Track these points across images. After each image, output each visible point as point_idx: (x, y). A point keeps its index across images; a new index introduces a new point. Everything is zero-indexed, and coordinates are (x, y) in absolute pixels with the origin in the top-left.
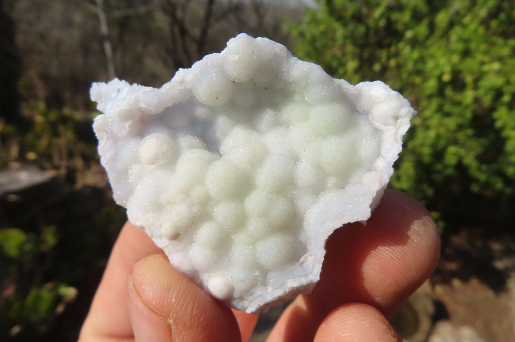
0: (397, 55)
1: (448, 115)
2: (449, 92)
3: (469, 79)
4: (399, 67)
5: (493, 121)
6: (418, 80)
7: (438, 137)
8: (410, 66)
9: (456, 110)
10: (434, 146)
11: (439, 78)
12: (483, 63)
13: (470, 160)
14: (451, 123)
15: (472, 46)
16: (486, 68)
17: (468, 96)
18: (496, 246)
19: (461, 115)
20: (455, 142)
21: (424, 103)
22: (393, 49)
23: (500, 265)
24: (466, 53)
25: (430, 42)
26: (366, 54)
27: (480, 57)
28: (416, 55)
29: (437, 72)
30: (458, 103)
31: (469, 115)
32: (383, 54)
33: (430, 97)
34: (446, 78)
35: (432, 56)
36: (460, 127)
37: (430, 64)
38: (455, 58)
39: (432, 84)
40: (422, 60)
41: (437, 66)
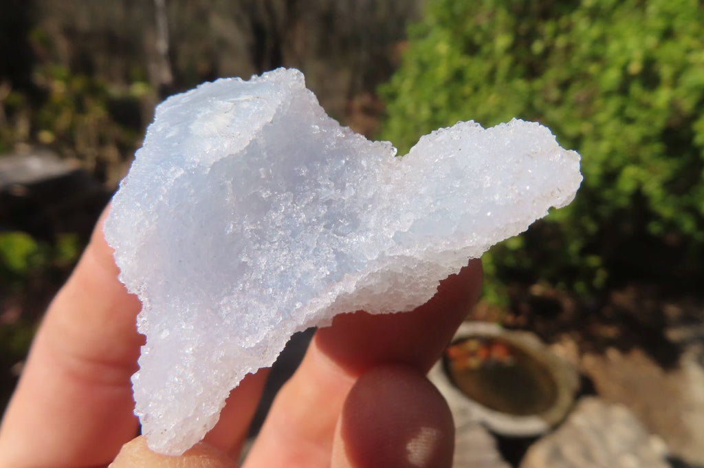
0: (568, 29)
1: (630, 121)
2: (636, 89)
3: (666, 72)
4: (569, 49)
5: (692, 134)
6: (593, 69)
7: (613, 152)
8: (585, 48)
9: (643, 115)
10: (605, 164)
11: (624, 68)
12: (689, 51)
13: (653, 188)
14: (634, 133)
15: (678, 24)
16: (693, 58)
17: (663, 97)
18: (672, 311)
19: (650, 123)
20: (636, 161)
21: (598, 102)
22: (564, 21)
23: (674, 335)
24: (668, 34)
25: (617, 13)
26: (524, 27)
27: (686, 41)
28: (595, 31)
29: (621, 60)
30: (646, 106)
31: (660, 123)
32: (548, 28)
33: (608, 95)
34: (635, 68)
35: (619, 36)
36: (646, 140)
37: (613, 47)
38: (651, 41)
39: (612, 77)
40: (602, 40)
41: (623, 50)
